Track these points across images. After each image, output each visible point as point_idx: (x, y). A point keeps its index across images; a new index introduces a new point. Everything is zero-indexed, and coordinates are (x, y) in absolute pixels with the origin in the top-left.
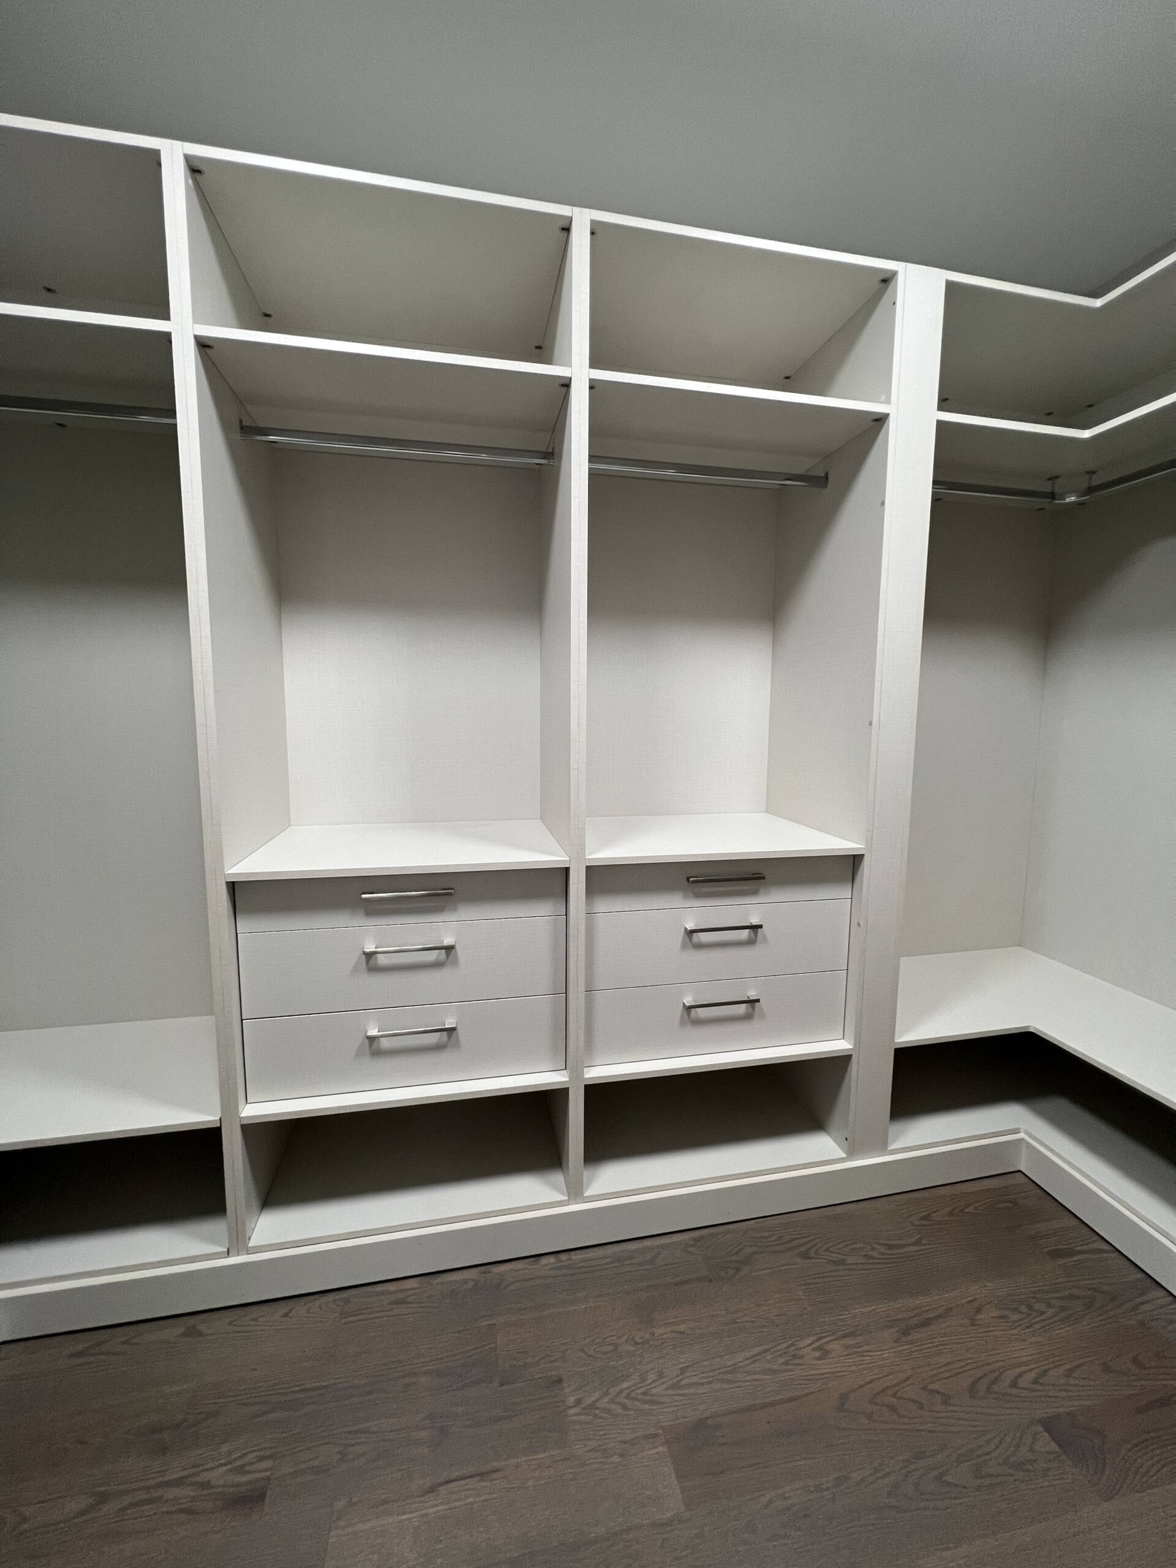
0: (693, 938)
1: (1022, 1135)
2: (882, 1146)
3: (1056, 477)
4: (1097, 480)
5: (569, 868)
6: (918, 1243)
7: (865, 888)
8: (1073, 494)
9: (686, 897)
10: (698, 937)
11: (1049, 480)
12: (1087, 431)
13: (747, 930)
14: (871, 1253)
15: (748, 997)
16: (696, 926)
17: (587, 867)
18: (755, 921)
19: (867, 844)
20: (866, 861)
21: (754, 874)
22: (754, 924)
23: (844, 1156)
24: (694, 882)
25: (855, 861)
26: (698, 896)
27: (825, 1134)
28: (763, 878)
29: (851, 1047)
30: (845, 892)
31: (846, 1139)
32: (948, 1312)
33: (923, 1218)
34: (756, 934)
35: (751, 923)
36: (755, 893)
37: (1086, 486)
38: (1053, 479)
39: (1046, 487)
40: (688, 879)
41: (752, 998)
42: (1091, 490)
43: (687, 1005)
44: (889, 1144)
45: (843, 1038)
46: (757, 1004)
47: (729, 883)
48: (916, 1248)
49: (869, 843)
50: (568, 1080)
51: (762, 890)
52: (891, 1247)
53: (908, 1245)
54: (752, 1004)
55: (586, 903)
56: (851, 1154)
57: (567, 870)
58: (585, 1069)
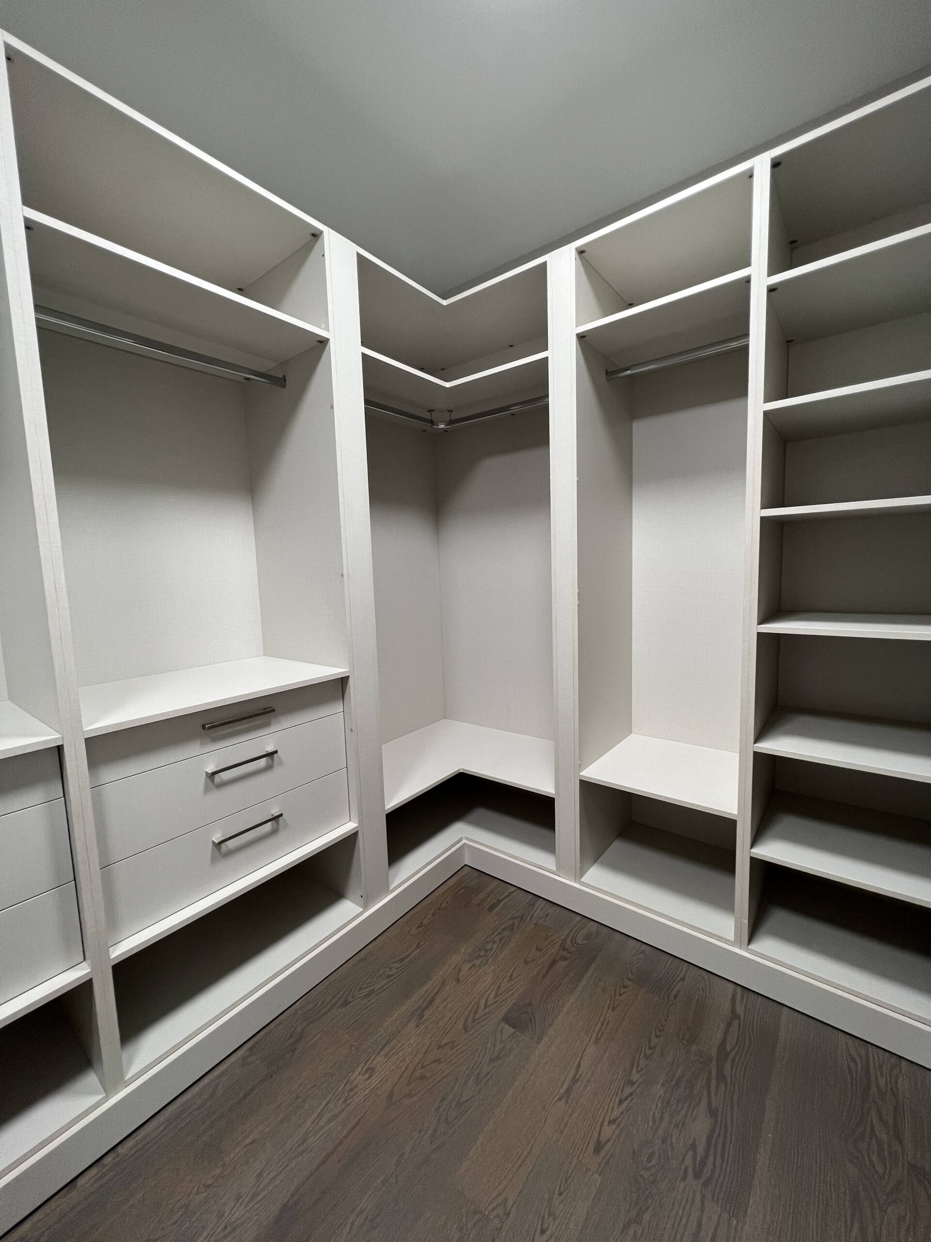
0: (215, 779)
1: (464, 841)
2: (386, 890)
3: (433, 410)
4: (454, 416)
5: (62, 746)
6: (418, 946)
7: (352, 703)
8: (443, 423)
9: (202, 744)
10: (220, 777)
11: (428, 411)
12: (448, 383)
13: (265, 758)
14: (391, 973)
15: (273, 815)
16: (217, 767)
17: (86, 740)
18: (270, 749)
19: (350, 668)
20: (351, 681)
21: (265, 709)
22: (270, 751)
23: (362, 910)
24: (209, 728)
25: (343, 682)
26: (215, 740)
27: (345, 900)
28: (274, 710)
29: (357, 825)
30: (338, 707)
31: (362, 896)
32: (443, 983)
33: (419, 927)
34: (272, 760)
35: (267, 752)
36: (268, 724)
37: (448, 419)
38: (431, 411)
39: (427, 416)
40: (204, 727)
41: (276, 815)
42: (451, 422)
43: (217, 842)
44: (390, 885)
45: (350, 821)
46: (281, 818)
47: (244, 721)
48: (418, 950)
49: (352, 666)
50: (90, 970)
51: (273, 722)
52: (402, 960)
53: (414, 951)
54: (276, 820)
55: (91, 777)
56: (366, 907)
57: (59, 749)
58: (110, 949)
